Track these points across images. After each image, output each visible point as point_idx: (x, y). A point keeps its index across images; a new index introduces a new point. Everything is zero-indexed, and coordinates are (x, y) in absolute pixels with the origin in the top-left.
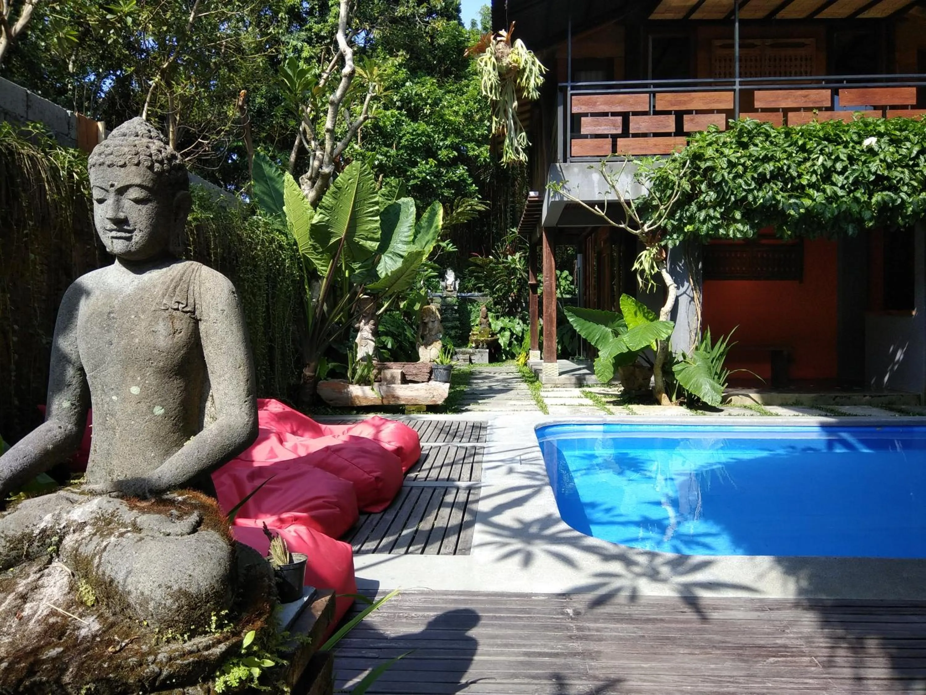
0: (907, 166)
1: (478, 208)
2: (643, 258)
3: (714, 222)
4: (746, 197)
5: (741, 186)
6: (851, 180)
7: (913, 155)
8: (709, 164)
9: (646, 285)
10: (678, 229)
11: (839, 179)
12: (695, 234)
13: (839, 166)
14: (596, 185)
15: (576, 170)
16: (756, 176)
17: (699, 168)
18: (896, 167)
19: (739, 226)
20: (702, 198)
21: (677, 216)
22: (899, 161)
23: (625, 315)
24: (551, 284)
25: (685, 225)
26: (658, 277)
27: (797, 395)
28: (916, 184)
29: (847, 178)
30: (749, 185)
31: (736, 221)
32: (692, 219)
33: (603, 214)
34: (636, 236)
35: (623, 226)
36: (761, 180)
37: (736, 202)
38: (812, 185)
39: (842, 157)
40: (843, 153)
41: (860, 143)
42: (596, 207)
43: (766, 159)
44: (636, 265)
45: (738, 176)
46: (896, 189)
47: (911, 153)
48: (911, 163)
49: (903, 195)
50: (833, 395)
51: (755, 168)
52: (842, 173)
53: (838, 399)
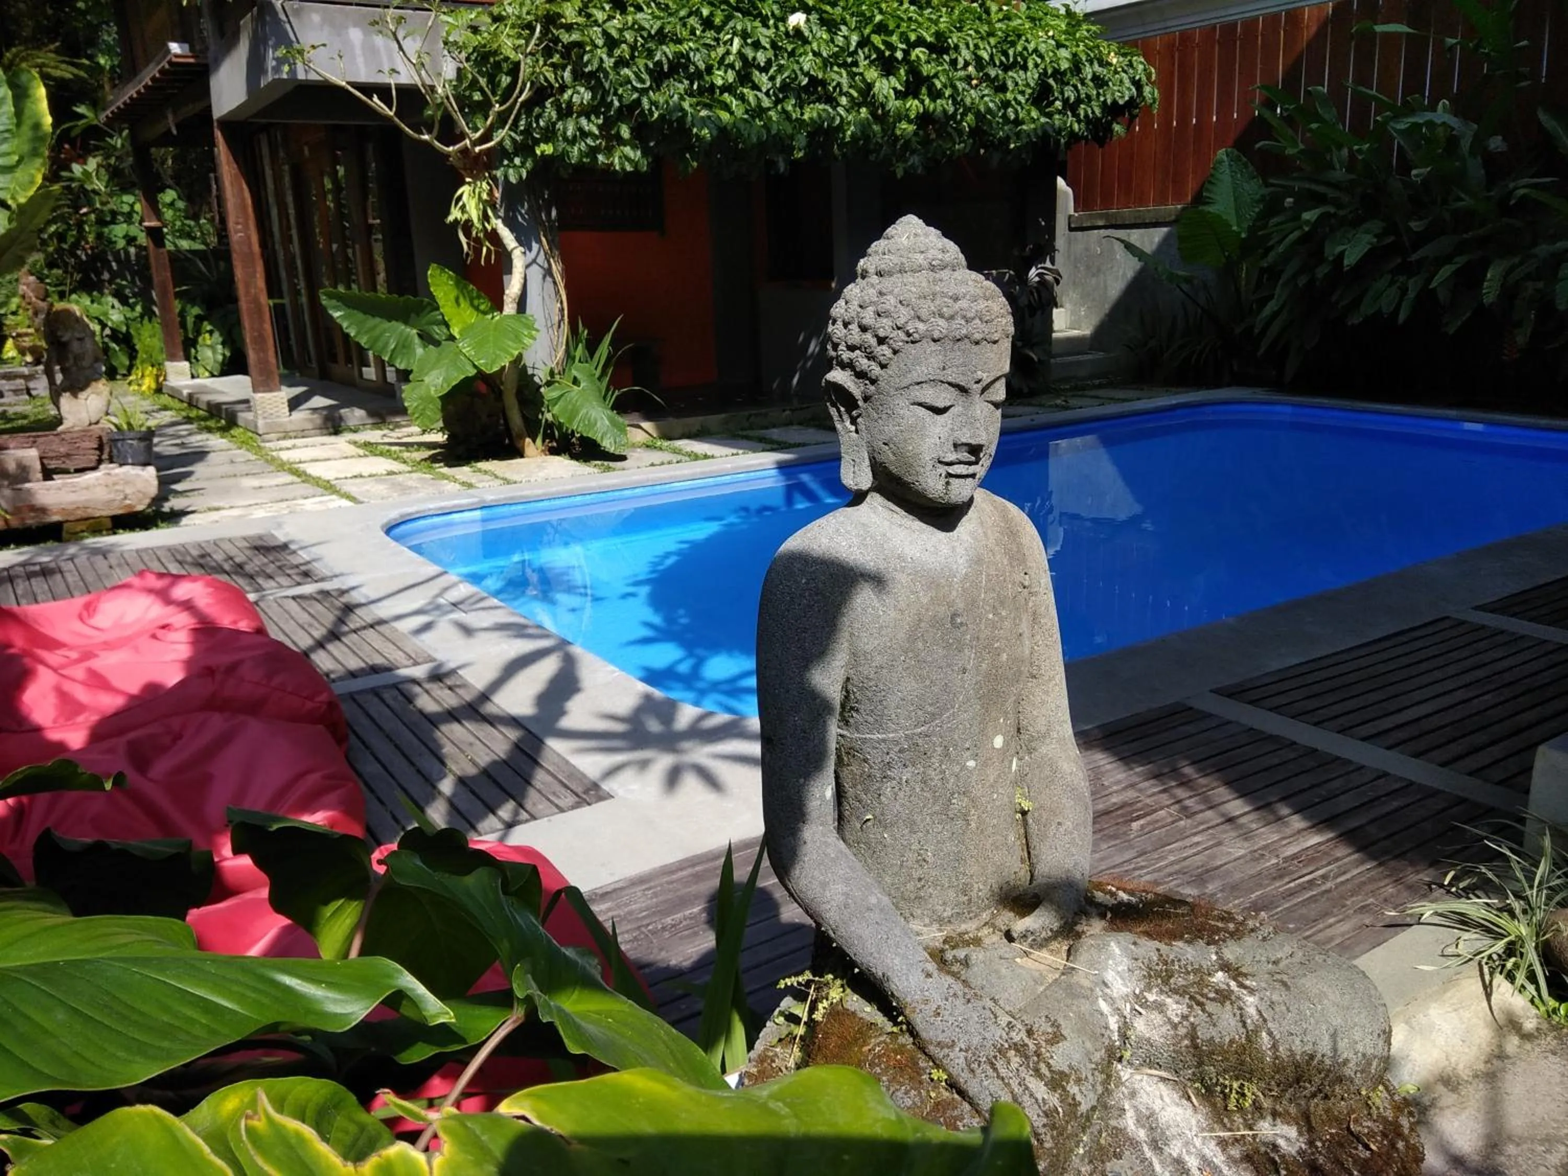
0: (844, 65)
1: (57, 73)
2: (465, 198)
3: (590, 141)
4: (638, 102)
5: (629, 82)
6: (778, 81)
7: (852, 49)
8: (575, 36)
9: (478, 252)
10: (525, 148)
11: (763, 80)
12: (558, 159)
13: (761, 57)
14: (358, 51)
15: (316, 18)
16: (651, 66)
17: (556, 40)
18: (832, 65)
19: (627, 150)
20: (566, 96)
21: (522, 123)
22: (836, 55)
23: (441, 303)
24: (249, 238)
25: (537, 142)
26: (494, 237)
27: (701, 418)
28: (855, 94)
29: (772, 79)
30: (642, 81)
31: (621, 141)
32: (549, 134)
33: (392, 114)
34: (447, 156)
35: (426, 137)
36: (659, 76)
37: (620, 109)
38: (727, 88)
39: (765, 42)
40: (764, 35)
41: (784, 20)
42: (375, 98)
43: (661, 37)
44: (455, 214)
45: (621, 63)
46: (831, 100)
47: (849, 44)
48: (849, 60)
49: (840, 110)
50: (746, 413)
51: (650, 54)
52: (764, 70)
53: (752, 419)
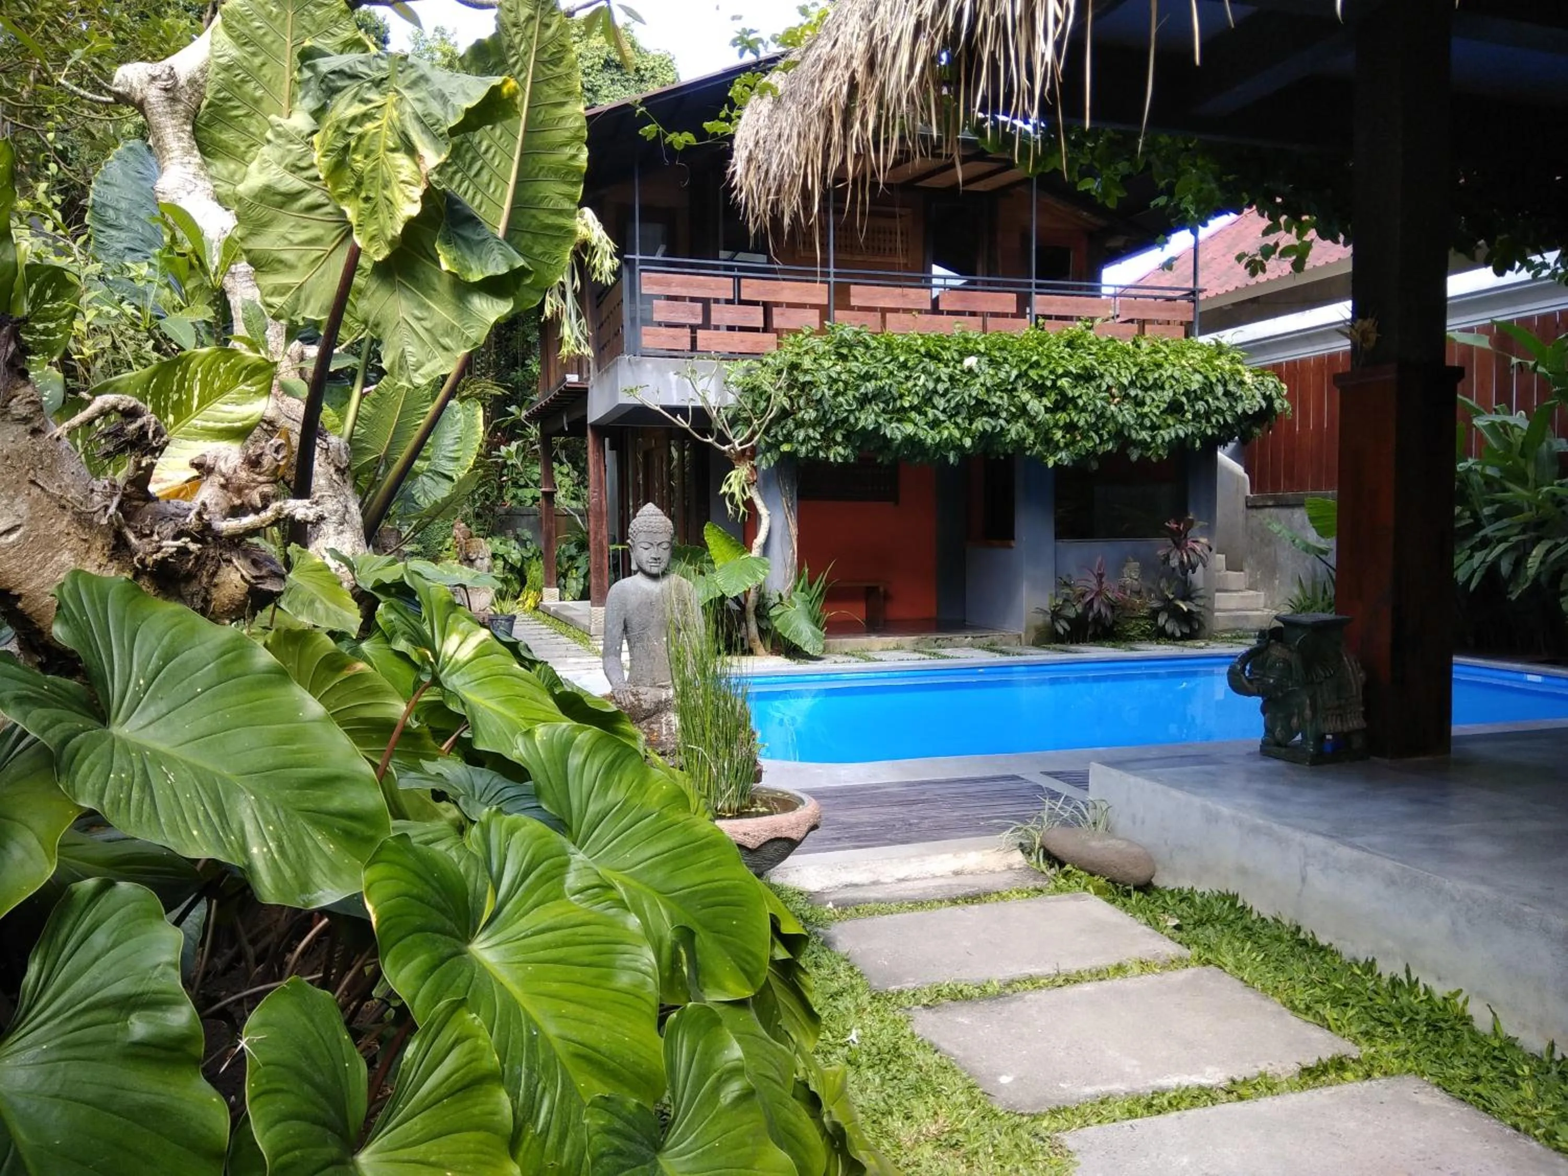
0: (1006, 390)
1: (494, 392)
2: (731, 480)
3: (814, 444)
4: (847, 418)
5: (841, 405)
6: (953, 404)
7: (1011, 380)
8: (808, 378)
9: (737, 513)
10: (773, 448)
11: (941, 403)
12: (793, 455)
13: (941, 388)
14: (674, 386)
15: (649, 366)
16: (857, 395)
17: (796, 380)
18: (995, 391)
19: (840, 449)
20: (800, 415)
21: (772, 432)
22: (998, 385)
23: (710, 547)
24: (601, 502)
25: (782, 443)
26: (749, 504)
27: (897, 638)
28: (1014, 410)
29: (948, 401)
30: (850, 405)
31: (837, 443)
32: (788, 438)
33: (687, 426)
34: (724, 452)
35: (710, 440)
36: (864, 401)
37: (837, 421)
38: (913, 408)
39: (944, 377)
40: (944, 372)
41: (961, 362)
42: (679, 417)
43: (867, 377)
44: (725, 489)
45: (837, 394)
46: (994, 415)
47: (1009, 377)
48: (1010, 387)
49: (1002, 422)
50: (934, 637)
51: (857, 388)
52: (943, 395)
53: (939, 642)
